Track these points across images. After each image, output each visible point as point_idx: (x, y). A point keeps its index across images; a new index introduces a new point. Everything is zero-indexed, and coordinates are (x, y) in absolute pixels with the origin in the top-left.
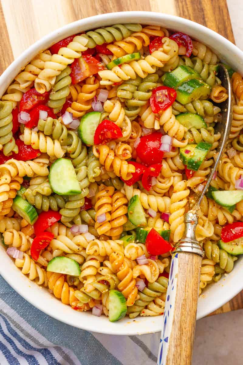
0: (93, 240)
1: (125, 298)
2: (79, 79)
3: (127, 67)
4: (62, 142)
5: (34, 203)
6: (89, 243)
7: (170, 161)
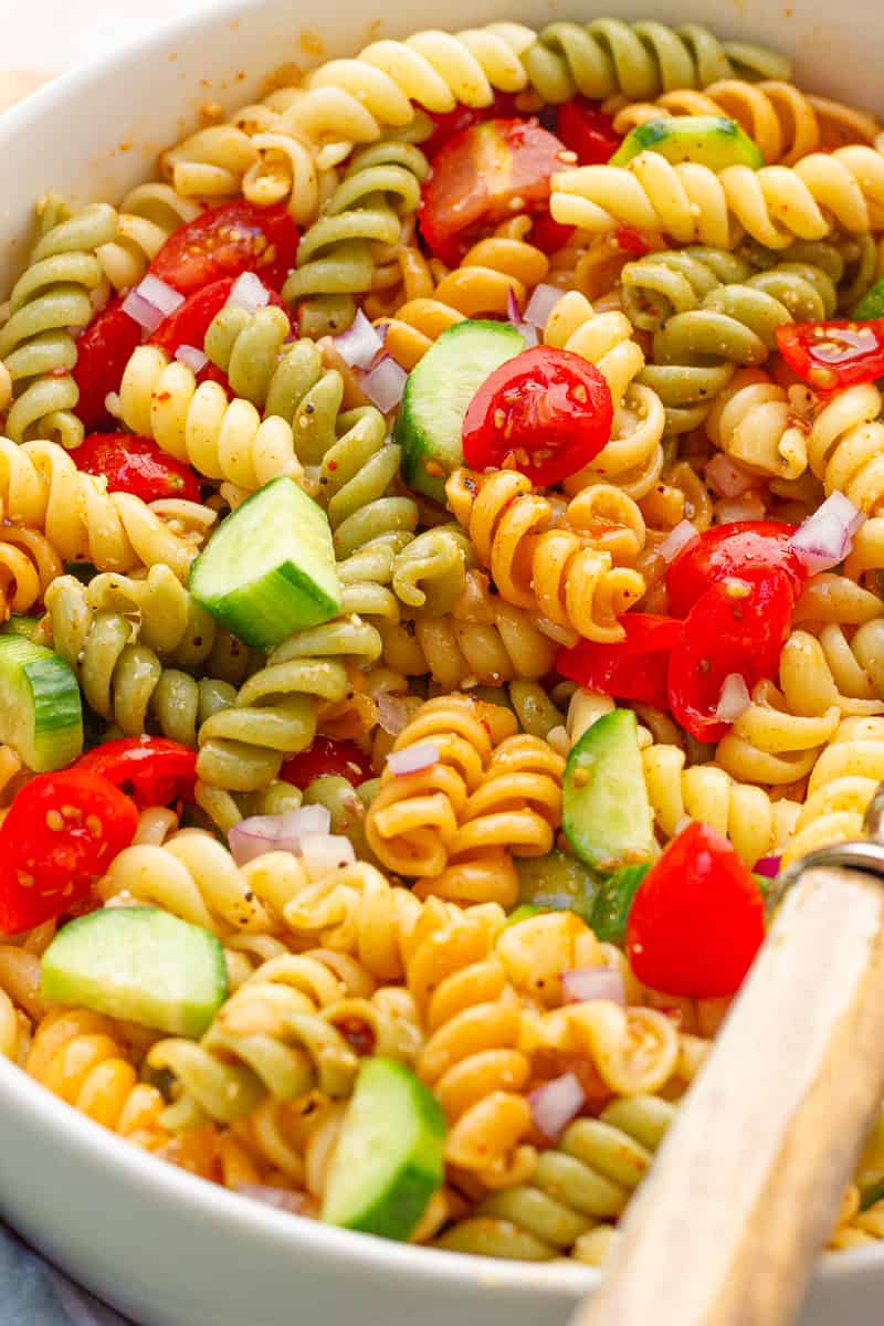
0: (343, 865)
1: (442, 1113)
2: (459, 208)
3: (697, 173)
4: (304, 421)
5: (83, 648)
6: (310, 881)
7: (837, 639)
